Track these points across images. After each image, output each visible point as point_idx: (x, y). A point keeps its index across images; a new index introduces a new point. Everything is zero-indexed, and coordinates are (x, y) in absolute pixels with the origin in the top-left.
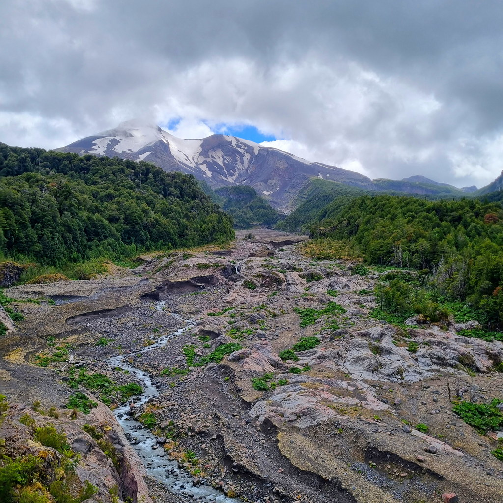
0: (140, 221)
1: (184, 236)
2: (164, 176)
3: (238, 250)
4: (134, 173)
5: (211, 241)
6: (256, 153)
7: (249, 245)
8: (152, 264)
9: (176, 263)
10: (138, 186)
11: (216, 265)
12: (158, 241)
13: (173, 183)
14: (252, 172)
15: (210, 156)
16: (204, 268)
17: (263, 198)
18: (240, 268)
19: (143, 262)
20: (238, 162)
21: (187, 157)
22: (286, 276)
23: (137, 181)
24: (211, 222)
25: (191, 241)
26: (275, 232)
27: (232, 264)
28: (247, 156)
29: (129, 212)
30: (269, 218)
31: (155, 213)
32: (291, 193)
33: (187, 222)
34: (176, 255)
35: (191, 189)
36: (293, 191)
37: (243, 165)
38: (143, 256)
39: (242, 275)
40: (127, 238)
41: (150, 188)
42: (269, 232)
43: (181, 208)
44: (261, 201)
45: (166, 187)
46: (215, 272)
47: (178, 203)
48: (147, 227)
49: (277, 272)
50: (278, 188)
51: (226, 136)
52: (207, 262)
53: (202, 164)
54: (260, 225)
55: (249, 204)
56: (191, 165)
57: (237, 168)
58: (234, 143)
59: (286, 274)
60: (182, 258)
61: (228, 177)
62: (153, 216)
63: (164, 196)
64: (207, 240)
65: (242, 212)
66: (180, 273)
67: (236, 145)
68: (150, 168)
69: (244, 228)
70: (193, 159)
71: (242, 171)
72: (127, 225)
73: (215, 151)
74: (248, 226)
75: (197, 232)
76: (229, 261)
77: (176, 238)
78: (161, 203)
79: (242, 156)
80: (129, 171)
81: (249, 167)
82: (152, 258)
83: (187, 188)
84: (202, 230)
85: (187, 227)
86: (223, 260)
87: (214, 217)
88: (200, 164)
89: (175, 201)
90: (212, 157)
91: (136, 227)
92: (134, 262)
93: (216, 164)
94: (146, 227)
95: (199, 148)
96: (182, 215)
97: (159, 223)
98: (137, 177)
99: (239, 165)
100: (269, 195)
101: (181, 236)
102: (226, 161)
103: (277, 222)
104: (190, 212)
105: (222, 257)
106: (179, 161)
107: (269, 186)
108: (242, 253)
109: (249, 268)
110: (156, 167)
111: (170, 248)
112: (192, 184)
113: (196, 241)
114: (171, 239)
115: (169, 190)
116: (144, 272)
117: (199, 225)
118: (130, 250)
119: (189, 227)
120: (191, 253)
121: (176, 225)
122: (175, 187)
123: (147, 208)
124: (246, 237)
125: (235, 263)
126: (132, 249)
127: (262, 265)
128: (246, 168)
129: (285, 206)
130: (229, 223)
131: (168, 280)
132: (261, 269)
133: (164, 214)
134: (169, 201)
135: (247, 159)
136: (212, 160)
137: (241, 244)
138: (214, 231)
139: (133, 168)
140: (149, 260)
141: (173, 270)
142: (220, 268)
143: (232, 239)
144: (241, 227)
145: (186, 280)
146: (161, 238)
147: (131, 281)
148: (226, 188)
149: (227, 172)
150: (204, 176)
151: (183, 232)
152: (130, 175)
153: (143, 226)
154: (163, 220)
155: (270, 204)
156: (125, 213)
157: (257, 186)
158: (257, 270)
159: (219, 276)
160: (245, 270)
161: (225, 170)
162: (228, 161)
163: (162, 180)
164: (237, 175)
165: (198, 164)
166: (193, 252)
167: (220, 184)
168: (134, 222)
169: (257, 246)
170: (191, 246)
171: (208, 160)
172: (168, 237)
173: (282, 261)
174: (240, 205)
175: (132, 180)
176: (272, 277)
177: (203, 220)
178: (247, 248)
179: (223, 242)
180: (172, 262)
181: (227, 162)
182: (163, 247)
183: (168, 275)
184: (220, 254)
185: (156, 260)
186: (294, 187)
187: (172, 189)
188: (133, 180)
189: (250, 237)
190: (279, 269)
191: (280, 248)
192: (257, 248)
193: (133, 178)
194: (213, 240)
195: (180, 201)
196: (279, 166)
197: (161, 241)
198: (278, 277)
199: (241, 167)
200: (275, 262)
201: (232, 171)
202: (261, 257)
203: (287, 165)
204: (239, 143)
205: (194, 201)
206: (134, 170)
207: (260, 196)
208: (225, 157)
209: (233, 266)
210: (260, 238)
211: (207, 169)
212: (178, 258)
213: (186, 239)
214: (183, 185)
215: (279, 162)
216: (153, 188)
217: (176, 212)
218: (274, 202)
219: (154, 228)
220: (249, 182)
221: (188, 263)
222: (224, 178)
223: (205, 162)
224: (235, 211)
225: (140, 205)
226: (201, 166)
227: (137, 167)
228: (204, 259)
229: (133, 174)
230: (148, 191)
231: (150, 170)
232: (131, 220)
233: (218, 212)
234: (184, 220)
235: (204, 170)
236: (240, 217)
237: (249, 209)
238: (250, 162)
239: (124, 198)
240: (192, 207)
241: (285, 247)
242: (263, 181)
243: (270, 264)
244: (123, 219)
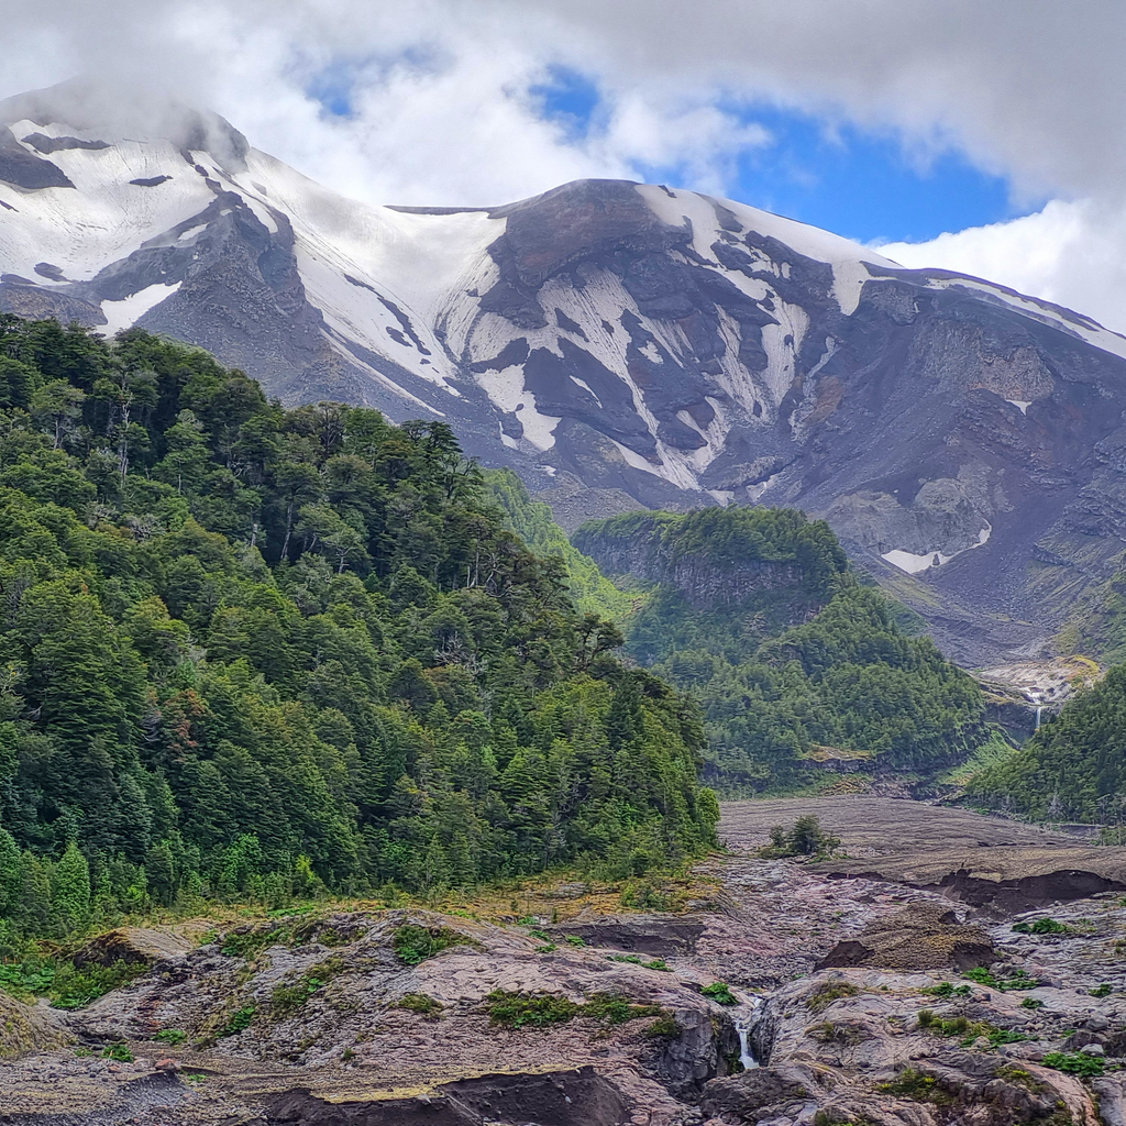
0: (119, 706)
1: (390, 814)
2: (269, 429)
3: (740, 918)
4: (86, 406)
5: (564, 858)
6: (848, 301)
7: (814, 891)
8: (193, 983)
9: (351, 986)
10: (106, 489)
11: (612, 1010)
12: (226, 840)
13: (324, 477)
14: (815, 428)
15: (551, 319)
16: (529, 1022)
17: (885, 592)
18: (772, 1032)
19: (136, 966)
20: (730, 361)
21: (403, 319)
22: (1102, 1097)
23: (104, 455)
24: (565, 732)
25: (435, 847)
26: (966, 817)
27: (717, 1008)
28: (789, 322)
29: (58, 647)
30: (922, 726)
31: (209, 659)
32: (1074, 570)
33: (414, 726)
34: (347, 933)
35: (439, 518)
36: (1088, 553)
37: (759, 383)
38: (142, 932)
39: (797, 1076)
40: (32, 810)
41: (178, 502)
42: (926, 816)
43: (377, 638)
44: (879, 614)
45: (282, 502)
46: (605, 1052)
47: (356, 601)
48: (159, 746)
49: (1037, 1069)
50: (984, 536)
51: (652, 195)
52: (554, 986)
53: (499, 364)
54: (863, 767)
55: (799, 631)
56: (425, 373)
57: (723, 398)
58: (705, 240)
59: (1104, 1084)
60: (387, 956)
61: (664, 457)
62: (199, 678)
63: (271, 557)
64: (538, 849)
65: (753, 680)
66: (374, 1046)
67: (715, 248)
68: (185, 374)
69: (761, 787)
70: (440, 334)
71: (749, 417)
72: (41, 726)
73: (579, 285)
74: (786, 773)
75: (477, 795)
76: (696, 987)
77: (343, 824)
78: (250, 596)
79: (753, 319)
80: (56, 394)
81: (795, 394)
82: (193, 946)
83: (417, 508)
84: (507, 777)
85: (412, 757)
86: (656, 977)
87: (587, 699)
88: (482, 367)
89: (338, 586)
90: (566, 323)
91: (97, 743)
92: (79, 965)
93: (586, 364)
94: (154, 748)
95: (478, 263)
96: (381, 680)
97: (237, 726)
98: (100, 429)
99: (735, 380)
100: (925, 577)
101: (373, 814)
102: (650, 352)
103: (981, 751)
104: (431, 663)
105: (649, 960)
106: (350, 345)
107: (923, 519)
108: (764, 938)
109: (834, 1037)
110: (219, 373)
111: (303, 891)
112: (448, 483)
113: (469, 851)
114: (312, 830)
115: (297, 519)
116: (146, 1030)
117: (487, 750)
118: (56, 887)
119: (425, 759)
120: (446, 923)
121: (342, 743)
122: (338, 499)
123: (166, 623)
124: (778, 842)
125: (732, 1002)
126: (63, 881)
127: (925, 1020)
128: (778, 398)
129: (1032, 652)
130: (678, 743)
131: (306, 1092)
132: (918, 1045)
133: (269, 666)
134: (301, 589)
135: (788, 340)
136: (563, 343)
137: (757, 880)
138: (583, 789)
139: (81, 374)
140: (177, 954)
141: (327, 1027)
142: (636, 1026)
143: (701, 847)
144: (743, 777)
145: (422, 1093)
146: (246, 818)
147: (74, 1085)
148: (650, 524)
149: (652, 423)
150: (508, 441)
151: (386, 792)
152: (60, 417)
153: (140, 742)
154: (262, 704)
155: (928, 634)
156: (27, 655)
157: (846, 513)
158: (895, 1052)
159: (629, 1082)
160: (810, 1048)
161: (643, 411)
162: (661, 351)
163: (260, 454)
164: (720, 443)
165: (468, 367)
166: (455, 913)
167: (608, 493)
168: (81, 711)
169: (867, 900)
170: (434, 882)
171: (536, 340)
172: (296, 816)
173: (1054, 1000)
174: (735, 632)
175: (67, 447)
176: (1010, 1097)
177: (512, 718)
178: (796, 911)
179: (640, 866)
180: (323, 976)
181: (656, 359)
182: (256, 880)
183: (294, 1059)
184: (624, 939)
185: (217, 960)
186: (1093, 532)
187: (317, 511)
188: (79, 451)
189: (804, 842)
190: (1050, 1049)
191: (1030, 917)
192: (868, 914)
193: (76, 434)
194: (580, 849)
195: (370, 588)
196: (993, 388)
197: (246, 838)
198: (1045, 1103)
199: (748, 394)
200: (1008, 1003)
201: (685, 417)
202: (908, 966)
203: (1046, 388)
204: (741, 236)
205: (454, 595)
206: (86, 386)
207: (868, 582)
208: (646, 324)
209: (721, 1019)
210: (872, 854)
211: (529, 400)
212: (364, 950)
213: (405, 835)
214: (392, 487)
215: (998, 362)
216: (198, 501)
217: (348, 654)
218: (960, 627)
219: (208, 754)
220: (797, 487)
221: (427, 989)
222: (635, 461)
223: (514, 353)
224: (705, 672)
225: (123, 606)
226: (488, 381)
227: (107, 366)
228: (533, 969)
229: (76, 412)
230: (167, 521)
231: (187, 389)
232: (66, 698)
233: (607, 671)
234: (394, 714)
235: (508, 407)
236: (733, 710)
237: (795, 665)
238: (804, 362)
239: (28, 555)
240: (445, 632)
241: (1060, 913)
242: (886, 486)
243: (977, 1014)
244: (18, 689)
